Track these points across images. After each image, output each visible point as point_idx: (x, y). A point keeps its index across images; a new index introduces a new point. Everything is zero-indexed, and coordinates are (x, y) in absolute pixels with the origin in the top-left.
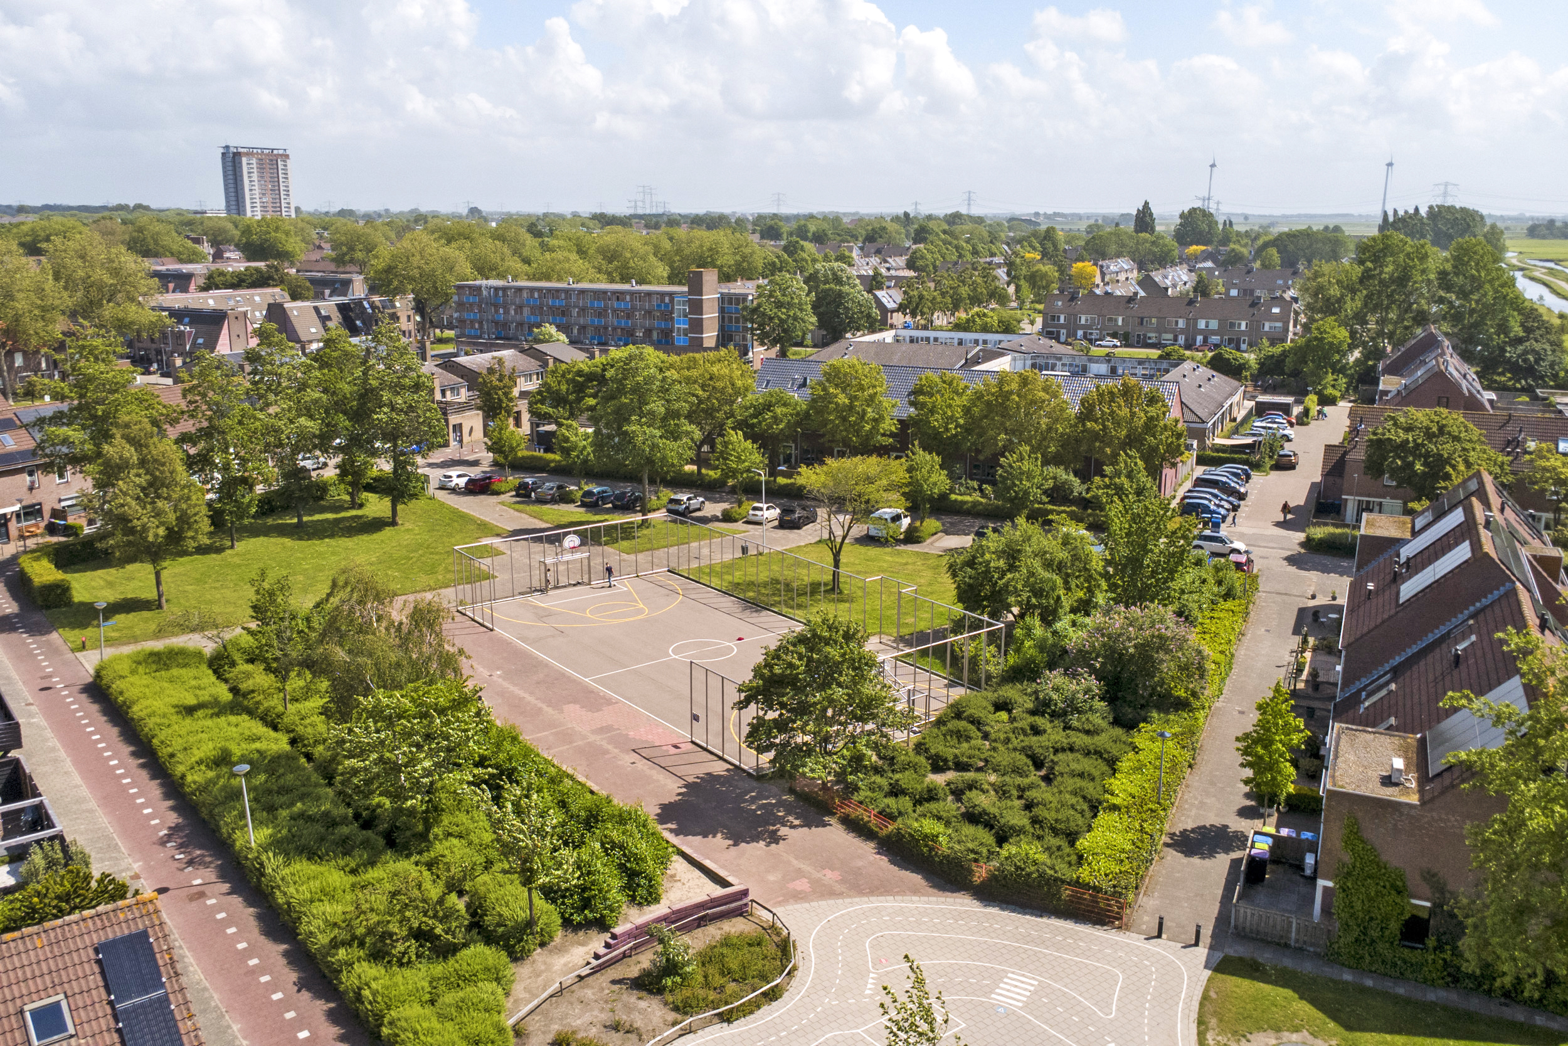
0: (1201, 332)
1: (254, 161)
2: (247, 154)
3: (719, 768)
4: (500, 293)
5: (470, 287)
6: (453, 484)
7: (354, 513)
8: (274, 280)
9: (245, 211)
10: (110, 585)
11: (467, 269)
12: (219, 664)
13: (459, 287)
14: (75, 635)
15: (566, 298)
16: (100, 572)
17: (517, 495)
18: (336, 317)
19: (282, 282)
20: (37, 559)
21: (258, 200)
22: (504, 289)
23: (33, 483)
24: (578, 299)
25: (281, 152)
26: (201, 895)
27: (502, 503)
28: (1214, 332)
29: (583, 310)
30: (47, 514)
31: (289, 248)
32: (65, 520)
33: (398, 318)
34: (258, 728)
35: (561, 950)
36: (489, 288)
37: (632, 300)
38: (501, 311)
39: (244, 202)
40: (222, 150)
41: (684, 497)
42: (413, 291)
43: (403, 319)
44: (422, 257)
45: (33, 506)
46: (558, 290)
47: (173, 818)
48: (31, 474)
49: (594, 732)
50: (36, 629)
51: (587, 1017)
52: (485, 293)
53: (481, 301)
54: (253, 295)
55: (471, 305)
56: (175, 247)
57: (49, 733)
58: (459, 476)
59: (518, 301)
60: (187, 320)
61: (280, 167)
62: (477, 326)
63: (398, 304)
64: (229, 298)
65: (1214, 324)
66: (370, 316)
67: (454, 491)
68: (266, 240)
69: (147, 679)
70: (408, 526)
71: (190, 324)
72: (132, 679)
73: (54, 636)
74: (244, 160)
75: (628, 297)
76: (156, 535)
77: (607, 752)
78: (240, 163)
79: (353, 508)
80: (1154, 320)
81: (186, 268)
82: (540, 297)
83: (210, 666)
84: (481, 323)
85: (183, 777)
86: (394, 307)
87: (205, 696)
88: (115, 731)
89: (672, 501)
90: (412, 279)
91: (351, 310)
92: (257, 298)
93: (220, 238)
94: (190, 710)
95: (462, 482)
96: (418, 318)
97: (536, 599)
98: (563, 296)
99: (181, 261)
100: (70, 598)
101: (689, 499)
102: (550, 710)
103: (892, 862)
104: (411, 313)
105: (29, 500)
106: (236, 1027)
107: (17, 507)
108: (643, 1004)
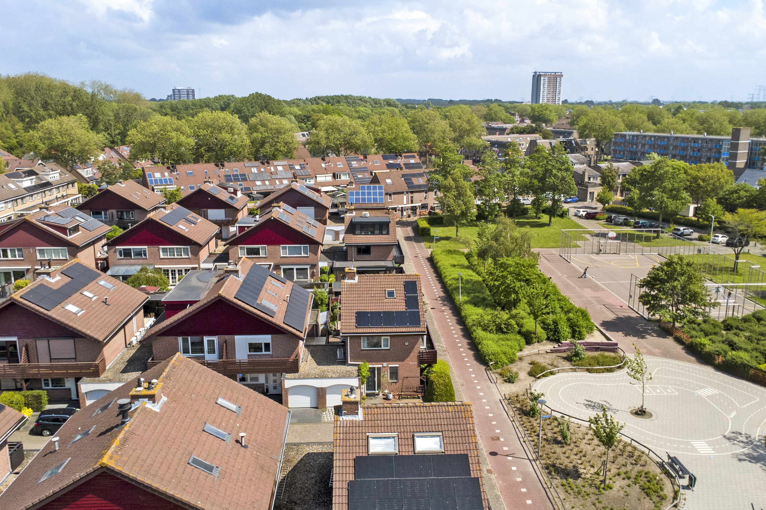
1: (547, 78)
2: (544, 75)
3: (634, 315)
4: (635, 138)
5: (621, 135)
6: (580, 214)
7: (536, 220)
8: (537, 131)
9: (539, 102)
10: (443, 232)
11: (622, 126)
12: (468, 256)
13: (616, 135)
14: (428, 244)
15: (668, 141)
16: (441, 228)
17: (607, 221)
19: (540, 132)
20: (423, 220)
21: (545, 97)
22: (637, 136)
23: (426, 196)
24: (674, 142)
25: (559, 74)
26: (444, 311)
27: (598, 224)
29: (675, 147)
30: (429, 208)
31: (551, 118)
32: (434, 210)
33: (587, 149)
34: (474, 274)
35: (544, 345)
36: (629, 135)
37: (702, 143)
38: (635, 146)
39: (539, 98)
40: (533, 74)
41: (682, 228)
42: (594, 136)
43: (589, 149)
44: (601, 121)
45: (425, 204)
46: (664, 137)
47: (442, 294)
48: (426, 193)
49: (591, 297)
50: (417, 241)
51: (544, 361)
52: (628, 138)
53: (625, 142)
54: (527, 137)
55: (620, 143)
56: (503, 117)
57: (414, 267)
58: (583, 211)
59: (643, 142)
60: (496, 146)
61: (558, 81)
62: (622, 153)
63: (588, 143)
64: (517, 138)
66: (574, 148)
67: (581, 217)
68: (541, 114)
69: (445, 256)
70: (555, 227)
71: (497, 147)
72: (440, 255)
73: (422, 244)
74: (542, 78)
75: (700, 142)
76: (457, 213)
77: (593, 303)
78: (540, 80)
79: (536, 218)
81: (505, 126)
82: (654, 140)
83: (466, 256)
84: (624, 152)
85: (447, 282)
86: (586, 144)
87: (460, 263)
88: (432, 270)
89: (675, 229)
90: (595, 130)
92: (528, 139)
93: (524, 114)
94: (454, 266)
95: (584, 214)
96: (597, 150)
97: (594, 257)
98: (666, 140)
99: (505, 123)
100: (430, 233)
101: (684, 229)
102: (578, 289)
103: (686, 352)
104: (594, 147)
105: (424, 202)
106: (442, 340)
107: (420, 204)
108: (564, 363)
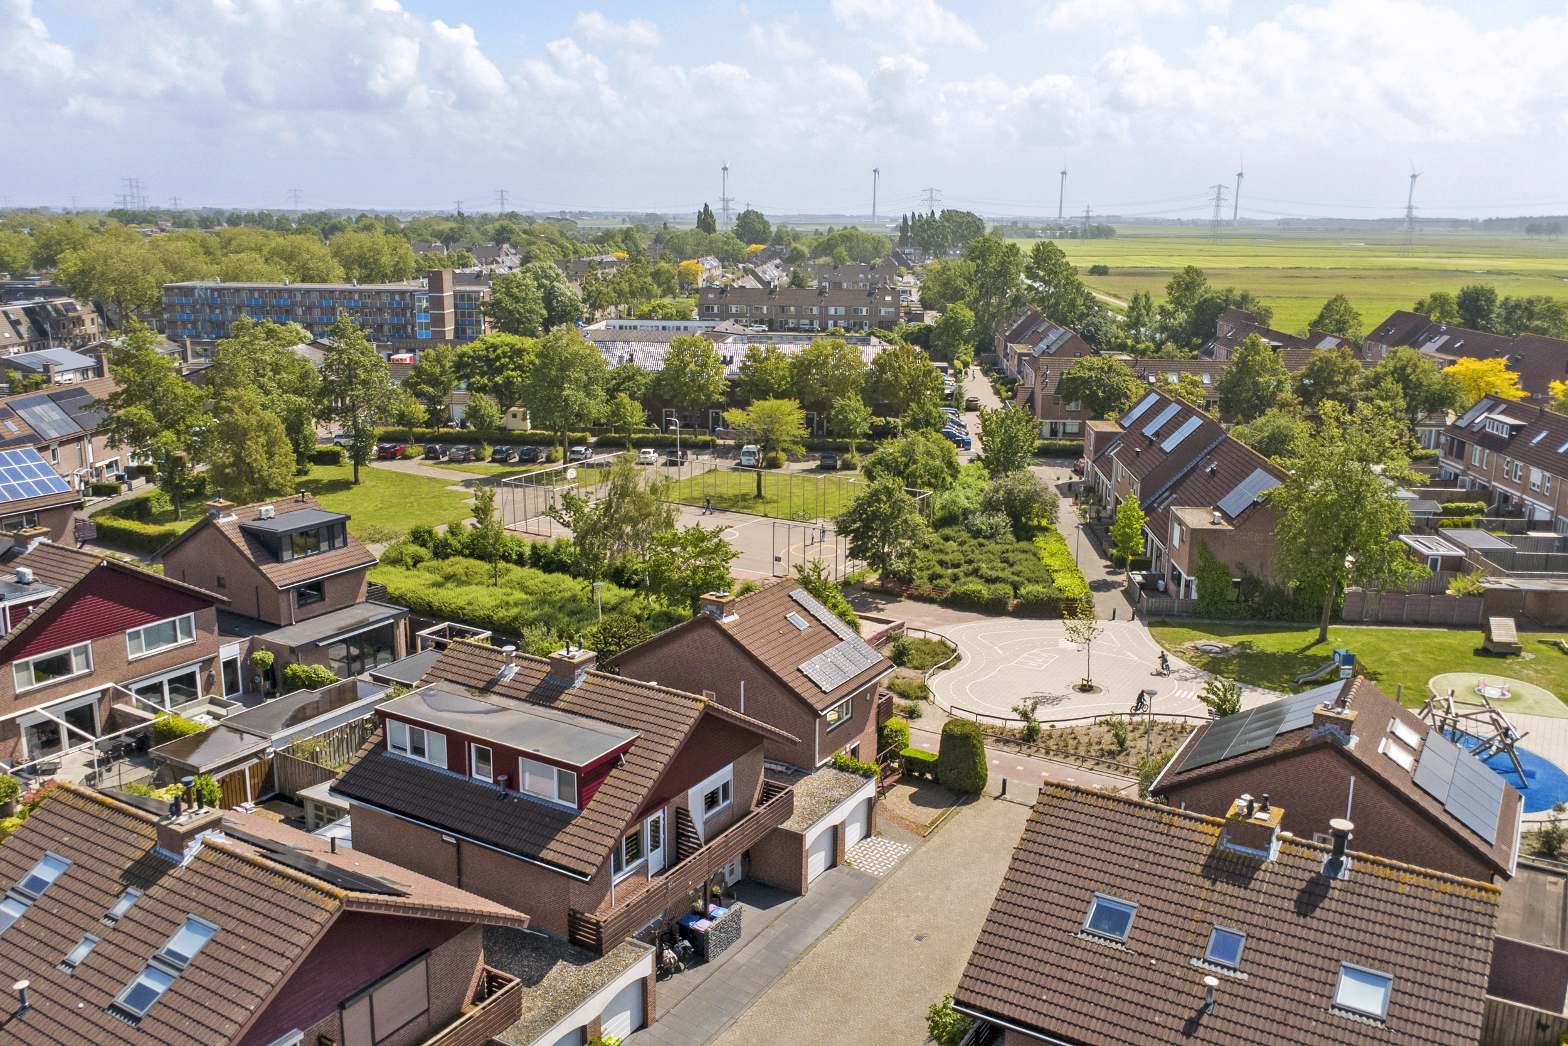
0: (831, 317)
4: (216, 294)
5: (180, 288)
15: (290, 297)
18: (26, 323)
24: (304, 298)
27: (423, 465)
28: (841, 317)
37: (360, 298)
38: (218, 311)
43: (88, 322)
46: (280, 291)
52: (198, 294)
53: (194, 302)
55: (182, 306)
59: (236, 301)
63: (79, 307)
65: (842, 311)
75: (356, 296)
79: (299, 475)
80: (792, 309)
82: (260, 297)
84: (194, 324)
91: (38, 314)
96: (100, 321)
